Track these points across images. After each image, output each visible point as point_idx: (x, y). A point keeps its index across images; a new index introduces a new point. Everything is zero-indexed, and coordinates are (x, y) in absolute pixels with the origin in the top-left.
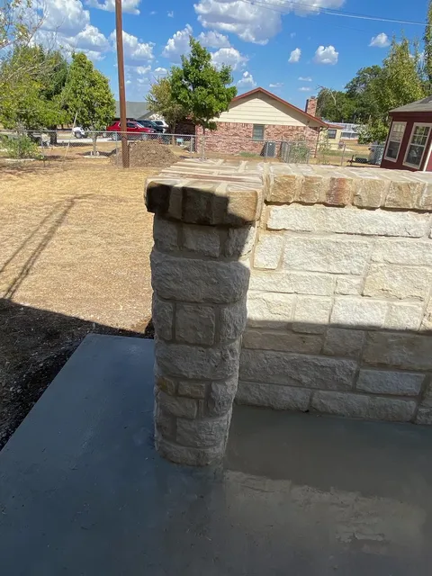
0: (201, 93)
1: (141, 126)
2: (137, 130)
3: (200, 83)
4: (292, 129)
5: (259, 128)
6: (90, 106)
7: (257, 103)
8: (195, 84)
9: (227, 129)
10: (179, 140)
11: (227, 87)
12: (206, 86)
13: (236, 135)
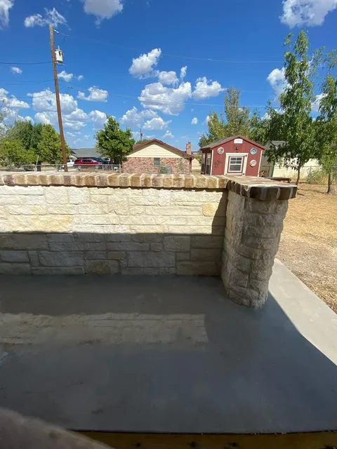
0: (114, 143)
1: (95, 161)
2: (92, 163)
3: (114, 137)
4: (175, 159)
5: (157, 159)
6: (54, 152)
7: (154, 147)
8: (112, 138)
9: (140, 161)
10: (115, 168)
11: (130, 139)
12: (117, 139)
13: (144, 164)
